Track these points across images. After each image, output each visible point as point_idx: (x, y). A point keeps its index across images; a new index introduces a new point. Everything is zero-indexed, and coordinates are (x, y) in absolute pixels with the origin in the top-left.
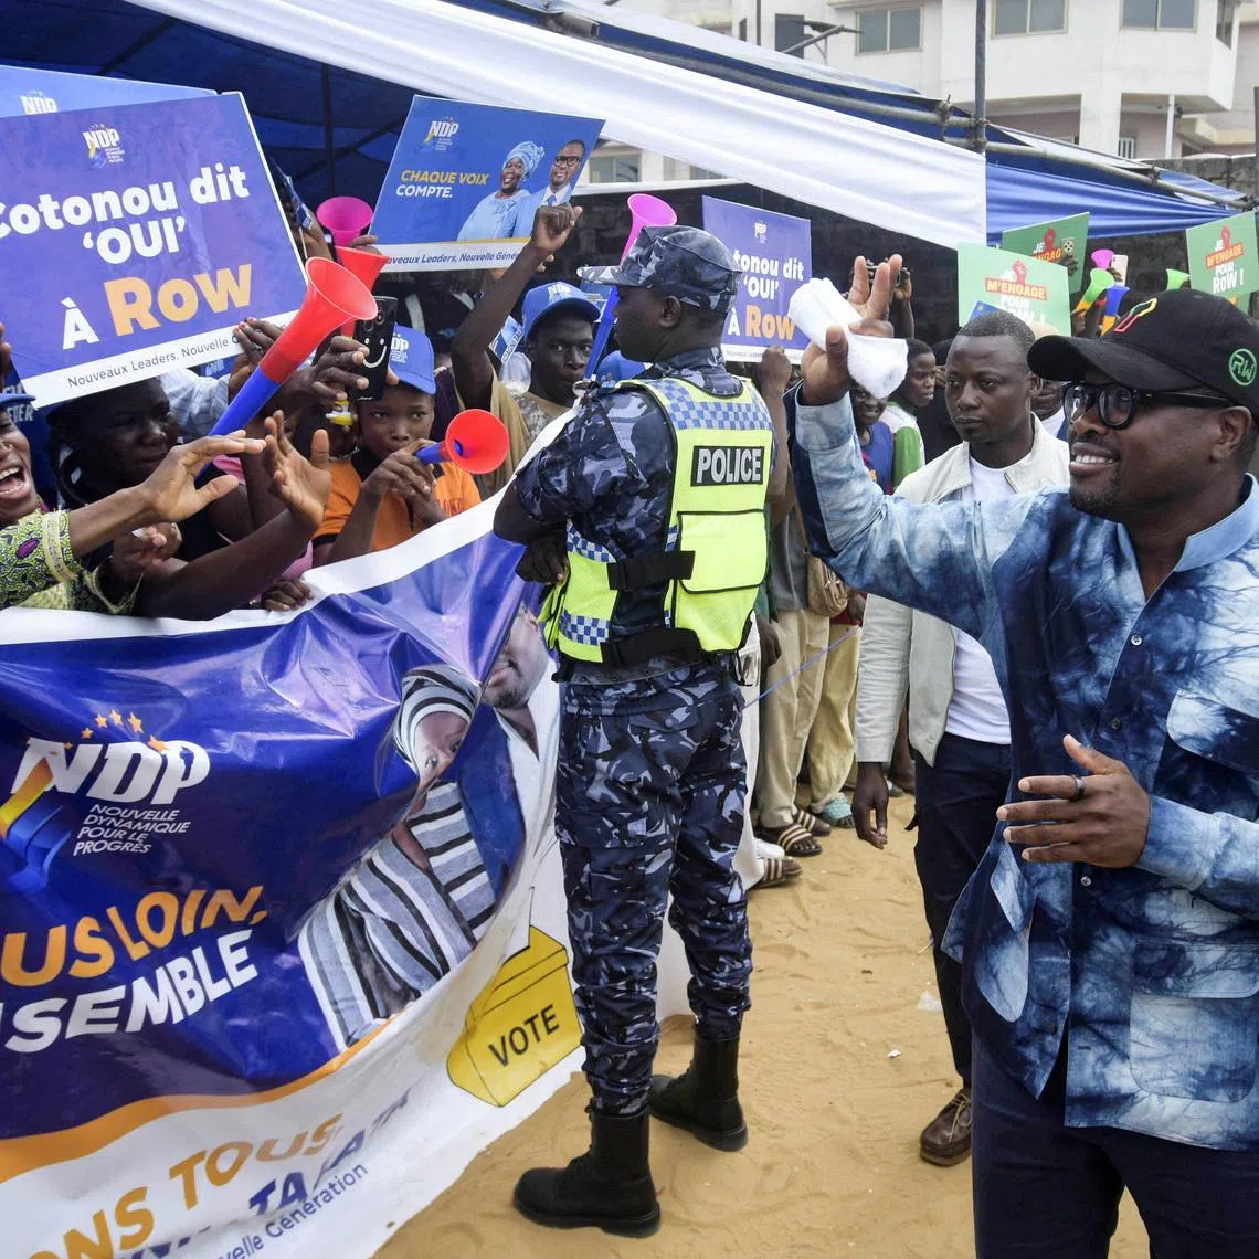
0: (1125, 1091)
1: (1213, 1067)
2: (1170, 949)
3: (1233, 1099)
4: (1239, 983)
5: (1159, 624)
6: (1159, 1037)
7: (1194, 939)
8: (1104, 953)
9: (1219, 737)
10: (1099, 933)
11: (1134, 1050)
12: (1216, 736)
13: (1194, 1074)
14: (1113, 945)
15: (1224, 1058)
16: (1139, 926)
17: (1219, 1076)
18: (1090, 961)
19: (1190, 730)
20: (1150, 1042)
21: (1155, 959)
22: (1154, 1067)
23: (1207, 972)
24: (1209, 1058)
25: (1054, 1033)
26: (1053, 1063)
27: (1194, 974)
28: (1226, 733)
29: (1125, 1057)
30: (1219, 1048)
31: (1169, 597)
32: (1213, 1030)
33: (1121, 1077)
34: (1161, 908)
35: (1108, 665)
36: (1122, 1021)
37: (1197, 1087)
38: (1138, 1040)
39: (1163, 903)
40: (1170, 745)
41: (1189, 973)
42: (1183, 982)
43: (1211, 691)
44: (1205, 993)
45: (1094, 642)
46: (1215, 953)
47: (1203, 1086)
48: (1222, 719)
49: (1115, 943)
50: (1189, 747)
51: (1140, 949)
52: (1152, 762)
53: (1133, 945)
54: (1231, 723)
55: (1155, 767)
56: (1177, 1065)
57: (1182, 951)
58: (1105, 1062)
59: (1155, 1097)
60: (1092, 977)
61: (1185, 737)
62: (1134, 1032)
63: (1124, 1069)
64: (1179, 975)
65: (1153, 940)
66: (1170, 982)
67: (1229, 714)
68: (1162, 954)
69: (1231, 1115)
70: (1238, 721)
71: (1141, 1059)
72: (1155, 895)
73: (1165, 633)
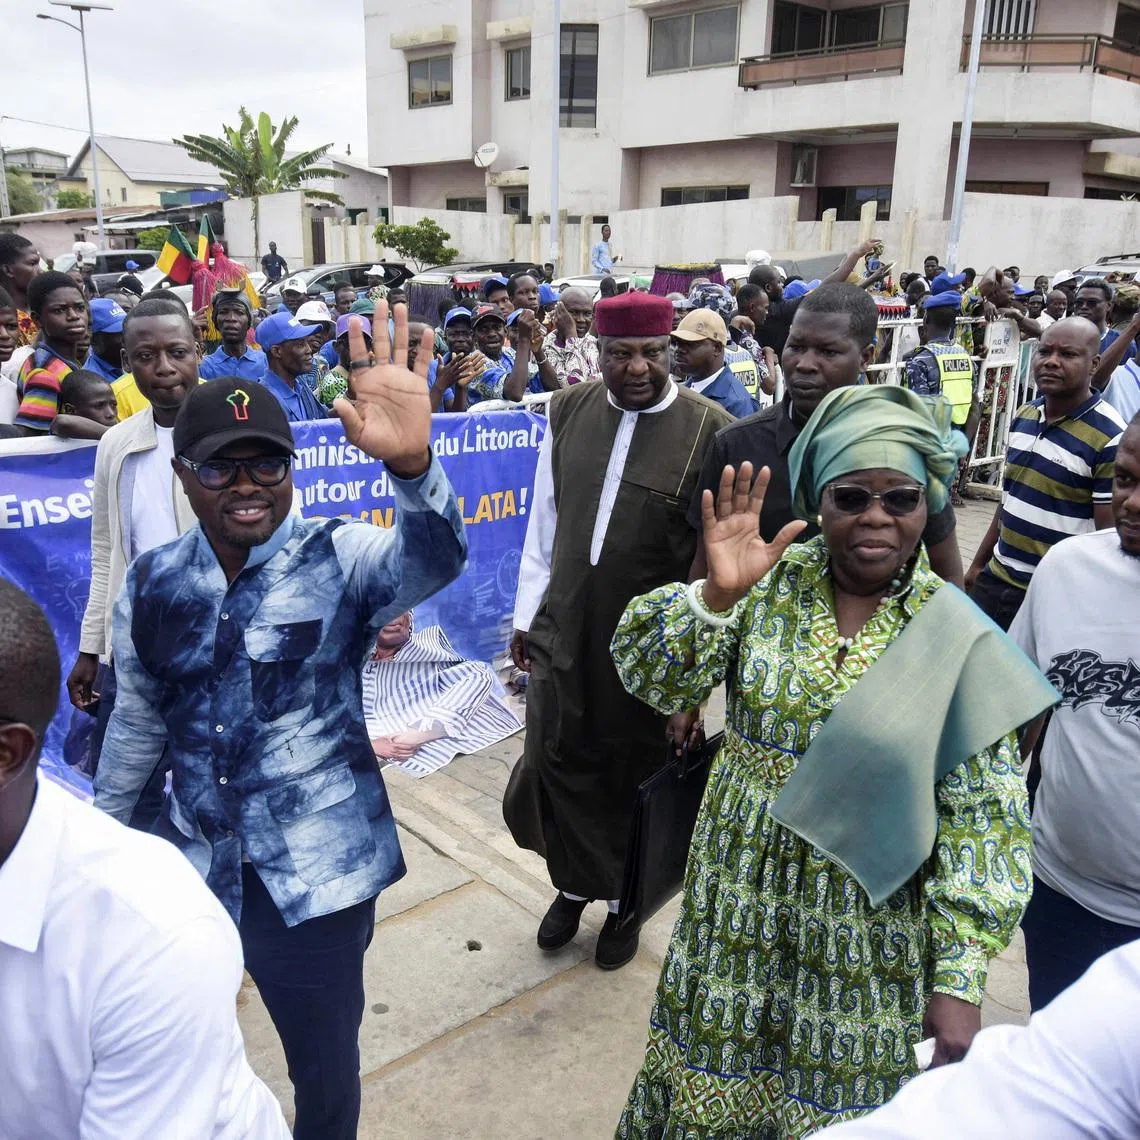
0: (302, 893)
1: (349, 851)
2: (288, 789)
3: (368, 862)
4: (342, 791)
5: (237, 601)
6: (311, 850)
7: (301, 776)
8: (252, 818)
9: (282, 645)
10: (244, 806)
11: (298, 866)
12: (279, 645)
13: (339, 861)
14: (254, 809)
15: (355, 842)
16: (263, 785)
17: (354, 853)
18: (246, 828)
19: (261, 649)
20: (305, 856)
21: (282, 800)
22: (313, 870)
23: (319, 792)
24: (344, 848)
25: (236, 882)
26: (241, 902)
27: (310, 798)
28: (283, 639)
29: (293, 873)
30: (348, 837)
31: (242, 583)
32: (340, 829)
33: (296, 886)
34: (273, 767)
35: (209, 638)
36: (284, 852)
37: (345, 867)
38: (298, 859)
39: (272, 763)
40: (254, 664)
41: (306, 798)
42: (306, 805)
43: (263, 620)
44: (322, 806)
45: (196, 626)
46: (319, 779)
47: (347, 866)
48: (277, 634)
49: (256, 807)
50: (267, 660)
51: (270, 799)
52: (247, 681)
53: (265, 799)
54: (283, 633)
55: (250, 684)
56: (328, 859)
57: (296, 787)
58: (283, 882)
59: (321, 887)
60: (253, 836)
61: (262, 655)
62: (294, 855)
63: (296, 879)
64: (301, 802)
65: (277, 789)
66: (297, 809)
67: (279, 628)
68: (285, 795)
69: (371, 872)
70: (286, 630)
71: (305, 869)
72: (265, 760)
73: (241, 606)
